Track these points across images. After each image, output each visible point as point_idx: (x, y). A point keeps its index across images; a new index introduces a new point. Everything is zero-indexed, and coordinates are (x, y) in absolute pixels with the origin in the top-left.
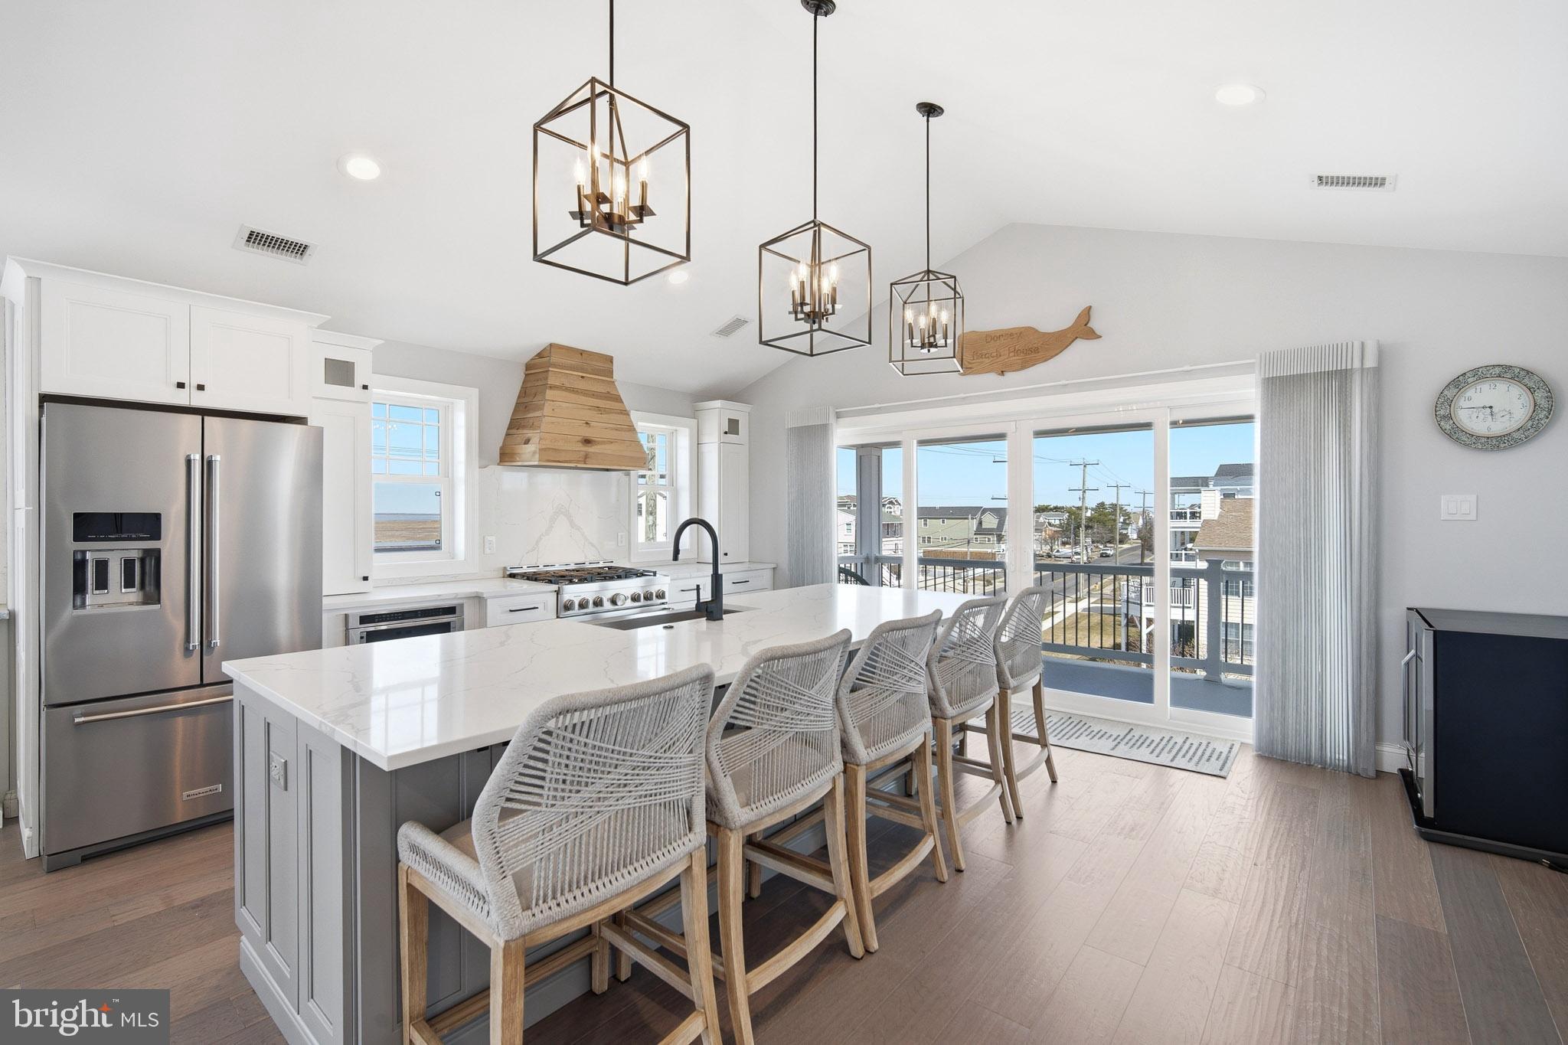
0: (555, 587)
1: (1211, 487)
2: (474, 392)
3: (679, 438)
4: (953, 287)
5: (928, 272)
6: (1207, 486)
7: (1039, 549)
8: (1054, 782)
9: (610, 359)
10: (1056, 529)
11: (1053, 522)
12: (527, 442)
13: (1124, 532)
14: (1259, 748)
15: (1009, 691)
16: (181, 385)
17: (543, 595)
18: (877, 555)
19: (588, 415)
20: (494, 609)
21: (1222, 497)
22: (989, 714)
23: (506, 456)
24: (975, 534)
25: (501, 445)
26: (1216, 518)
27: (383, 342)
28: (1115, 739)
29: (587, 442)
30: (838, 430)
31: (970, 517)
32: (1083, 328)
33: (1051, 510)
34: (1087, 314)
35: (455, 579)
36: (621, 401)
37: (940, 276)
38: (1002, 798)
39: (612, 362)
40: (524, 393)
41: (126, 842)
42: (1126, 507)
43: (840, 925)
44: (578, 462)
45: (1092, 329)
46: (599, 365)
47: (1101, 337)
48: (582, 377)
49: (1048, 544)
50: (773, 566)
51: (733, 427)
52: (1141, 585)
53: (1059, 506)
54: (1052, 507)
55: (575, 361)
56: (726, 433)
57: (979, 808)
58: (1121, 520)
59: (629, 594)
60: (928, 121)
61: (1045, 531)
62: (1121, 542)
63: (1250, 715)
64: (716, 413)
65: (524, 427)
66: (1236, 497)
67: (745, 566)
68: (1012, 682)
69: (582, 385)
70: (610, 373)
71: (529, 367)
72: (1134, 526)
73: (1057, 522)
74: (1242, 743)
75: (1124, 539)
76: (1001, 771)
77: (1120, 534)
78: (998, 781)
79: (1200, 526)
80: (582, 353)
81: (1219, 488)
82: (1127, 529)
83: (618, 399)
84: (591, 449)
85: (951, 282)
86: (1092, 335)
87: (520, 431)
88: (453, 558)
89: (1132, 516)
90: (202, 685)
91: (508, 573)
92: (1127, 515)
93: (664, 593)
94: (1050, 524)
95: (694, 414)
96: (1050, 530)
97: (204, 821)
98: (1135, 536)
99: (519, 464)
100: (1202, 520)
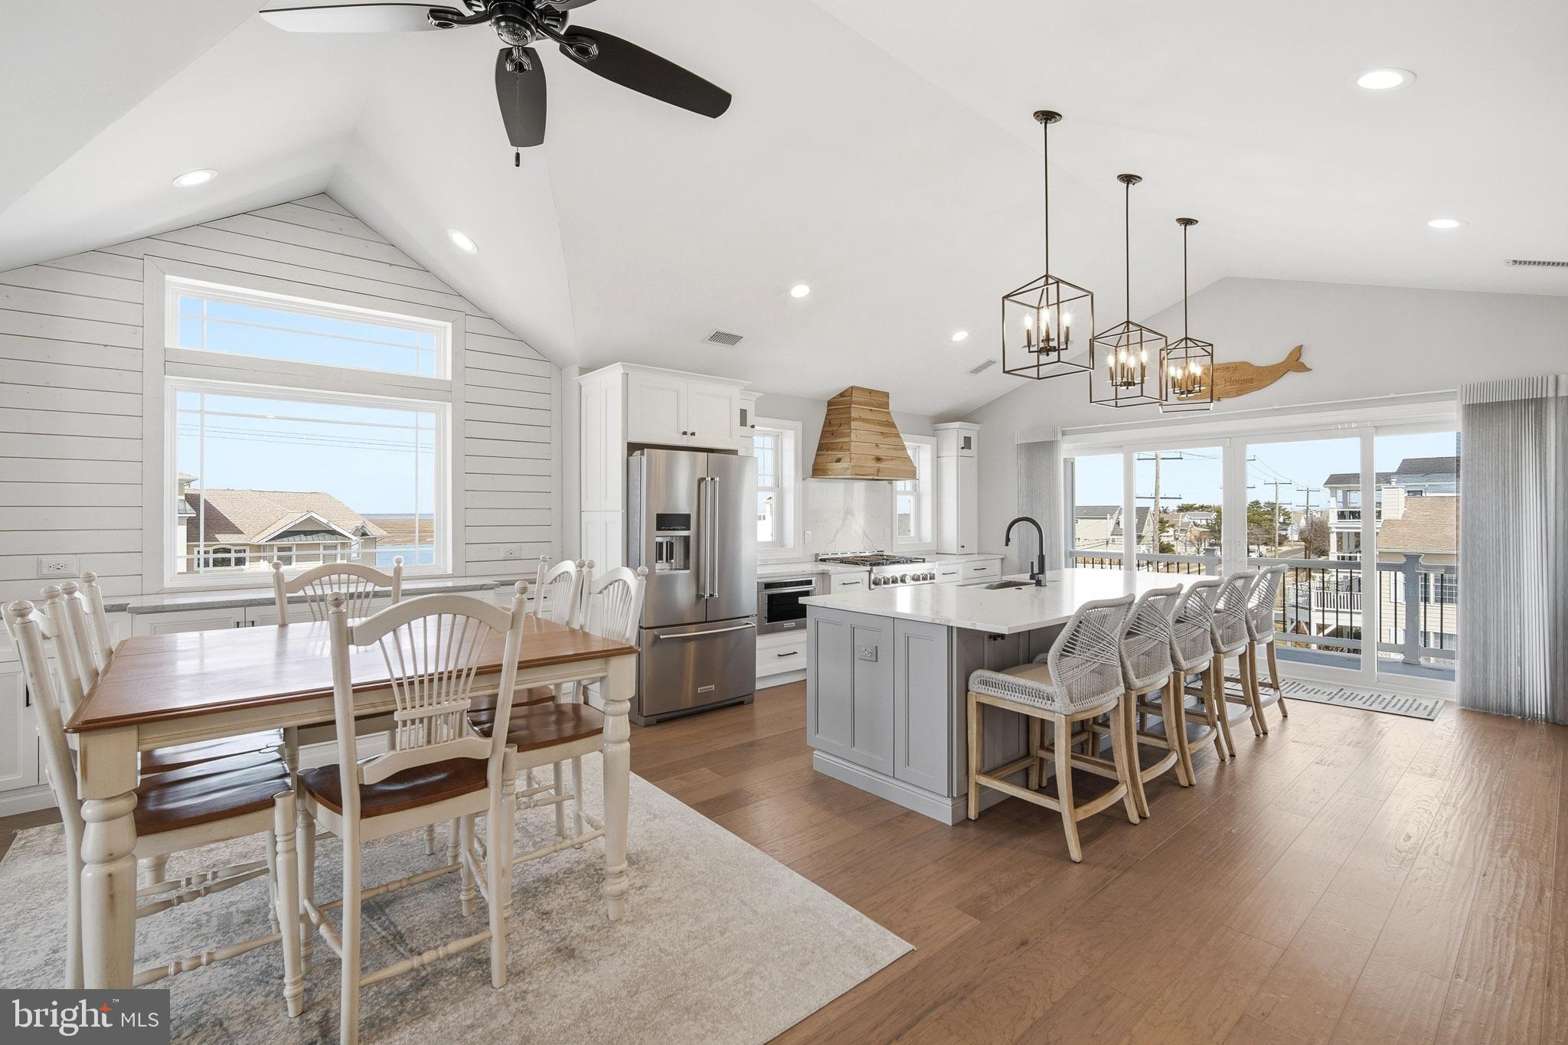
0: (868, 568)
1: (1393, 484)
2: (799, 424)
3: (921, 452)
4: (1210, 352)
5: (1186, 338)
6: (1389, 482)
7: (1184, 551)
8: (1285, 716)
9: (887, 395)
10: (1203, 530)
11: (1199, 522)
12: (839, 460)
13: (1284, 533)
14: (1463, 703)
15: (1255, 642)
16: (685, 433)
17: (860, 573)
18: (1072, 550)
19: (878, 439)
20: (835, 581)
21: (1407, 494)
22: (1242, 657)
23: (818, 471)
24: (1112, 535)
25: (813, 463)
26: (1400, 518)
27: (762, 394)
28: (1329, 695)
29: (878, 459)
30: (1064, 445)
31: (1108, 516)
32: (1295, 362)
33: (1197, 509)
34: (1299, 350)
35: (788, 562)
36: (895, 427)
37: (1199, 344)
38: (1252, 718)
39: (888, 397)
40: (828, 423)
41: (670, 715)
42: (1284, 506)
43: (1173, 768)
44: (873, 475)
45: (1303, 364)
46: (879, 399)
47: (1311, 370)
48: (871, 410)
49: (1193, 545)
50: (1002, 557)
51: (967, 443)
52: (1310, 588)
53: (1205, 505)
54: (1197, 506)
55: (865, 398)
56: (963, 448)
57: (1238, 721)
58: (1281, 520)
59: (912, 574)
60: (1185, 229)
61: (1191, 532)
62: (1280, 544)
63: (1453, 680)
64: (954, 433)
65: (832, 449)
66: (1424, 494)
67: (976, 557)
68: (1258, 636)
69: (870, 416)
70: (887, 405)
71: (830, 404)
72: (1295, 527)
73: (1204, 522)
74: (1446, 701)
75: (1283, 540)
76: (1250, 699)
77: (1280, 535)
78: (1249, 705)
79: (1380, 526)
80: (871, 391)
81: (1403, 485)
82: (1286, 530)
83: (892, 425)
84: (881, 465)
85: (1209, 349)
86: (1303, 368)
87: (829, 452)
88: (782, 547)
89: (1291, 515)
90: (706, 622)
91: (819, 558)
92: (1287, 514)
93: (934, 575)
94: (1195, 525)
95: (935, 433)
96: (1196, 531)
97: (699, 709)
98: (1296, 537)
99: (834, 477)
100: (1382, 520)
